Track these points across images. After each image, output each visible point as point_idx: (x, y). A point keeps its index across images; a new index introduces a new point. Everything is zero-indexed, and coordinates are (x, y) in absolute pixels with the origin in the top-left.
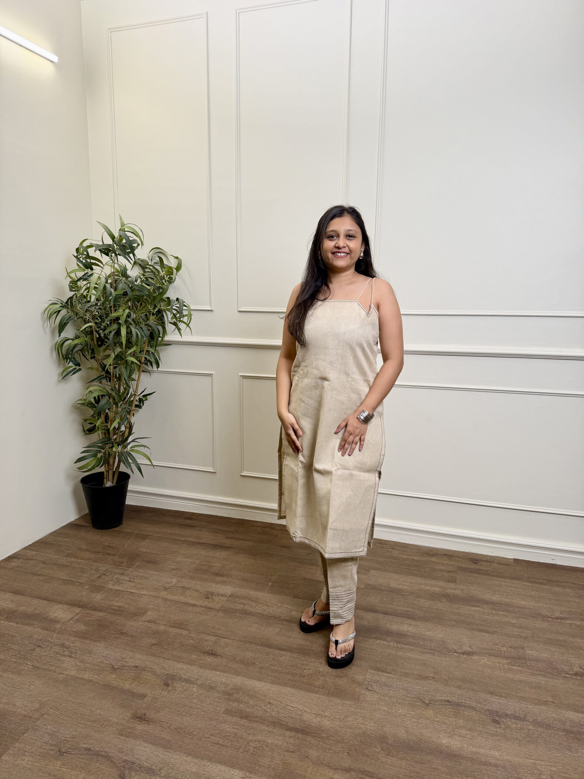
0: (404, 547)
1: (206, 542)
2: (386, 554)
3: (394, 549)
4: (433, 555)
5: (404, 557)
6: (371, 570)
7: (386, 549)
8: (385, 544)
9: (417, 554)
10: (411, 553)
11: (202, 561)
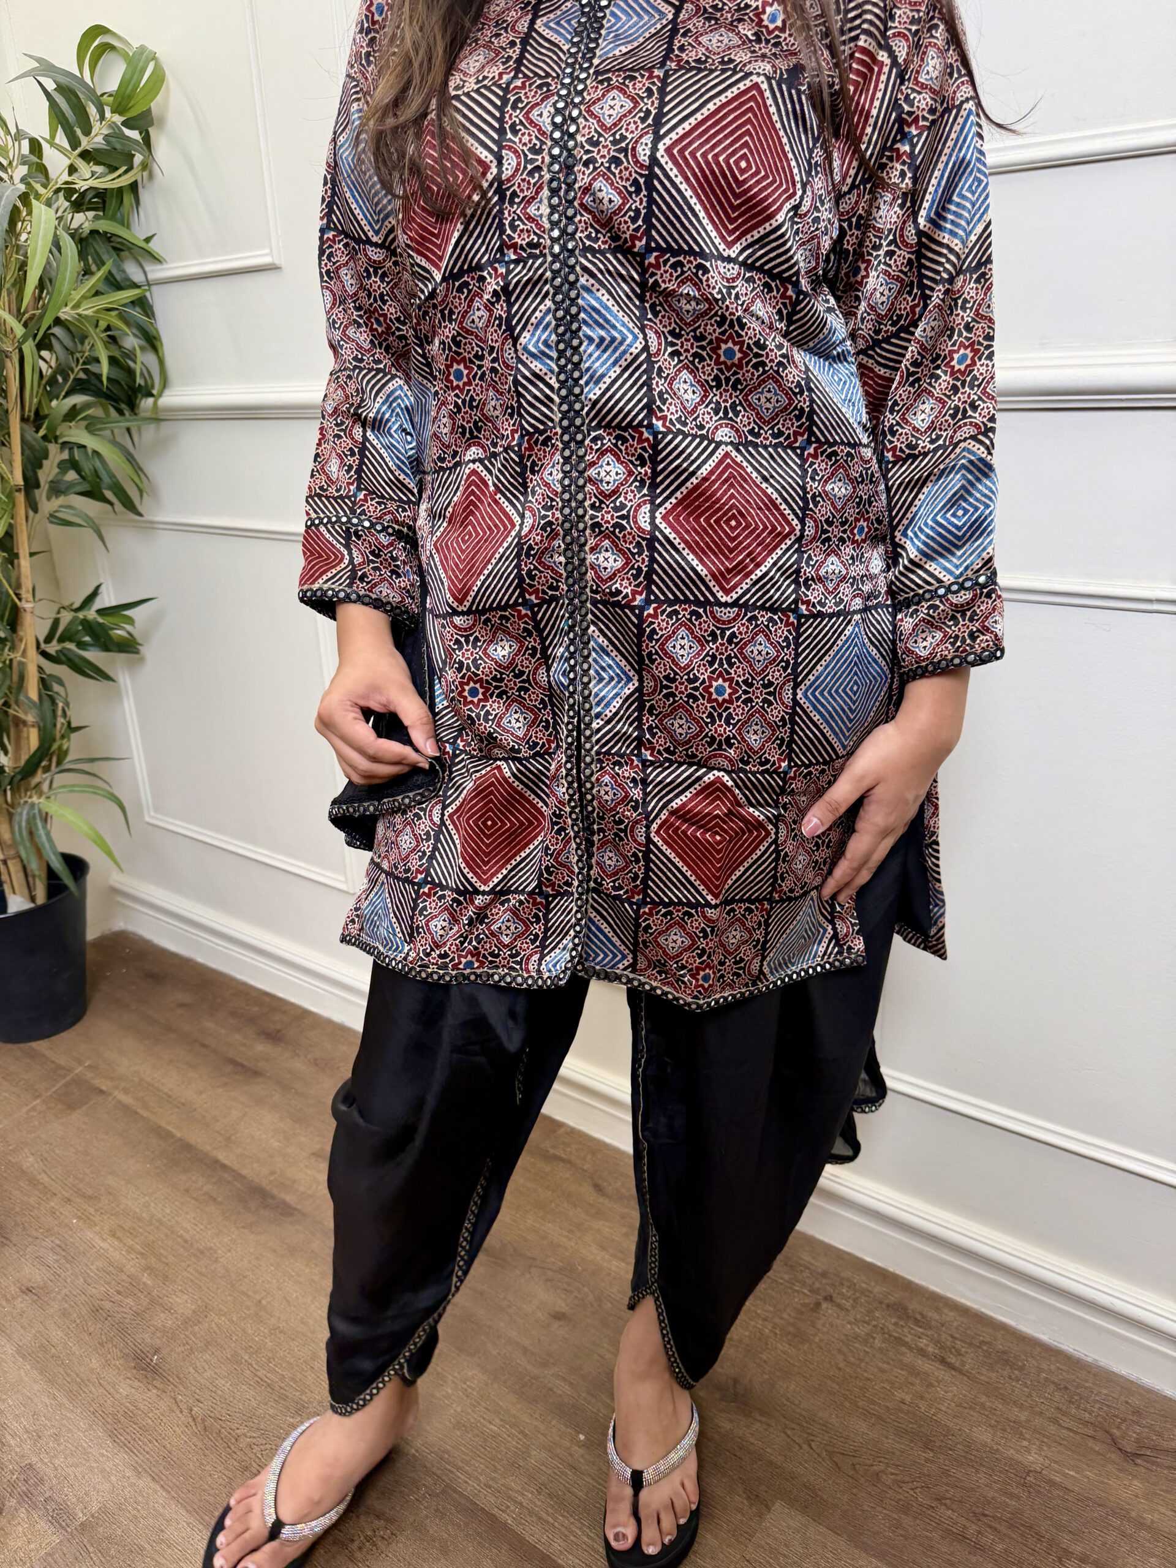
0: (1005, 1359)
1: (235, 1165)
2: (899, 1395)
3: (951, 1366)
4: (1131, 1457)
5: (983, 1435)
6: (778, 1506)
7: (909, 1357)
8: (921, 1321)
9: (1052, 1428)
10: (1023, 1416)
11: (148, 1268)
